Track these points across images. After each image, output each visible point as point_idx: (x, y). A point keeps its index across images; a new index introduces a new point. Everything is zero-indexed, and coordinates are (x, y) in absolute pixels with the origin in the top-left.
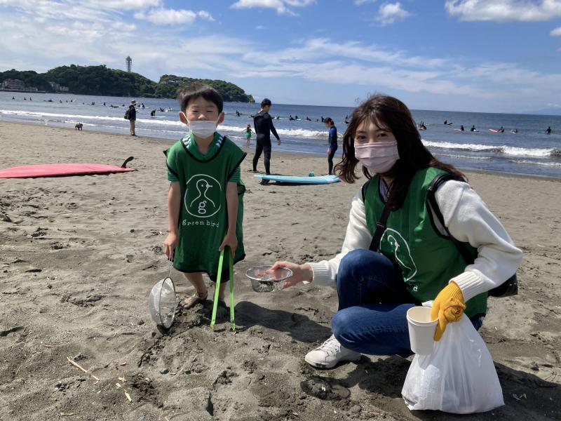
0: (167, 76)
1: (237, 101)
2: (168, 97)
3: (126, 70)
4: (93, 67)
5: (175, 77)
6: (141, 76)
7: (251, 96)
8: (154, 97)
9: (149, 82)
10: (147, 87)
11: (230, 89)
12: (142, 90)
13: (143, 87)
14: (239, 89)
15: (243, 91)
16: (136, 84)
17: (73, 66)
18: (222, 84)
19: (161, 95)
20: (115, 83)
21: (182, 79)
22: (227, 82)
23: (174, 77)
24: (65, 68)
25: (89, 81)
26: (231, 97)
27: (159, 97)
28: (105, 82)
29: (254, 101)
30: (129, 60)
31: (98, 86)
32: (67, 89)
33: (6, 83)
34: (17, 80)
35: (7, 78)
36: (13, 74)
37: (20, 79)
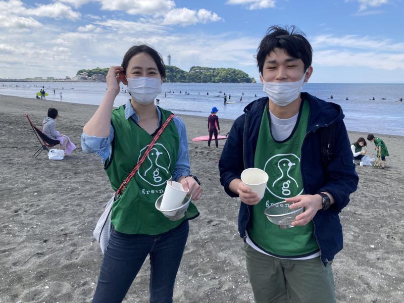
0: (194, 67)
1: (243, 82)
2: (195, 82)
3: (167, 64)
6: (177, 68)
7: (253, 78)
8: (186, 82)
9: (183, 72)
10: (181, 75)
11: (238, 74)
12: (178, 78)
13: (178, 75)
14: (244, 74)
15: (247, 75)
16: (174, 74)
18: (232, 71)
19: (191, 81)
21: (205, 69)
22: (236, 69)
23: (199, 68)
26: (239, 80)
27: (189, 82)
29: (255, 82)
30: (169, 57)
33: (93, 77)
34: (100, 75)
35: (94, 73)
36: (97, 71)
37: (102, 74)
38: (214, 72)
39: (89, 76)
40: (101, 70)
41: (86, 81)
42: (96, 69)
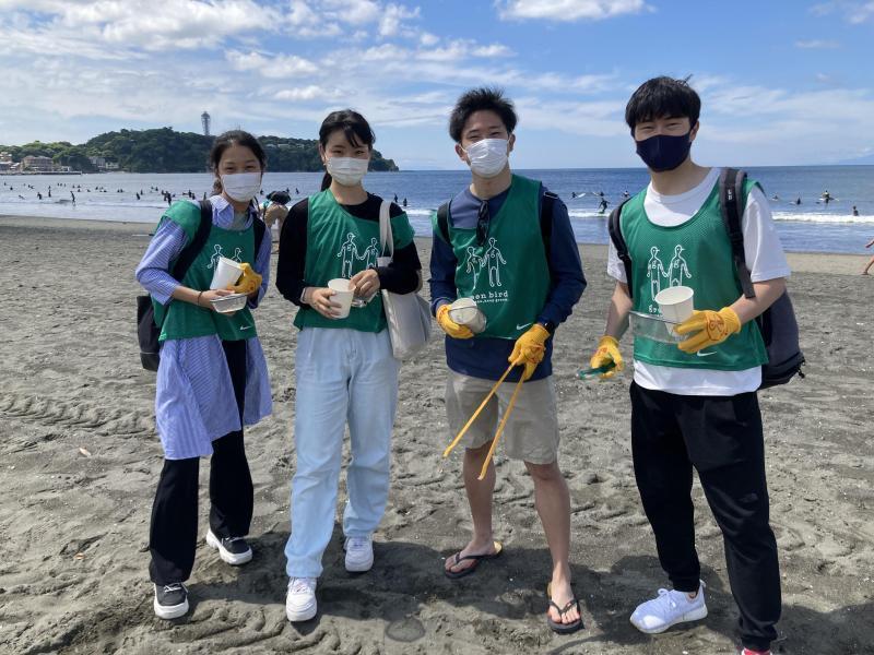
0: (264, 138)
3: (202, 133)
4: (154, 131)
5: (276, 138)
7: (391, 161)
17: (123, 130)
20: (187, 153)
21: (287, 141)
24: (112, 135)
25: (147, 152)
28: (170, 152)
29: (397, 169)
30: (206, 116)
31: (161, 159)
32: (116, 166)
33: (26, 161)
34: (41, 157)
35: (28, 153)
36: (36, 148)
37: (47, 155)
38: (306, 148)
39: (15, 161)
40: (44, 147)
41: (9, 172)
42: (33, 145)
